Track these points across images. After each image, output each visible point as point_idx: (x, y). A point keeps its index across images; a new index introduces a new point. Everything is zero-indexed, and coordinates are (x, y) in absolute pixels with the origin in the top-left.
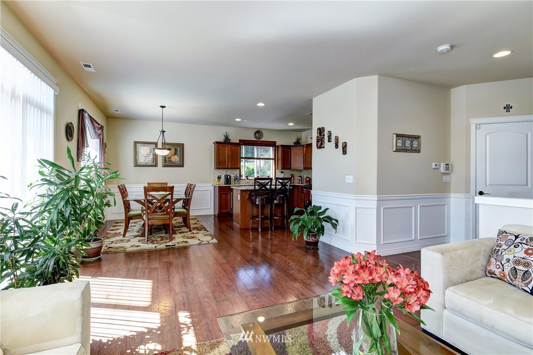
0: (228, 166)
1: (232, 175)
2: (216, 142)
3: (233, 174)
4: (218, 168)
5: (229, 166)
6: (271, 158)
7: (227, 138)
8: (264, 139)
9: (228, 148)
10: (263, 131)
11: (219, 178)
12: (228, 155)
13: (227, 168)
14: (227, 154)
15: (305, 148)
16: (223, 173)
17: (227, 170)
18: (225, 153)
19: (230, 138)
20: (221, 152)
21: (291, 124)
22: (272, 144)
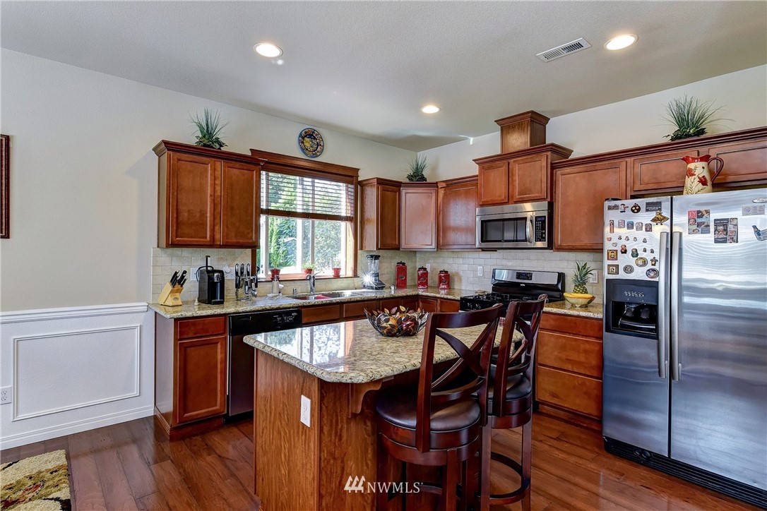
0: (213, 237)
1: (226, 269)
2: (166, 143)
3: (229, 264)
4: (172, 245)
5: (219, 237)
6: (343, 214)
7: (208, 133)
8: (329, 156)
9: (214, 170)
10: (324, 133)
11: (178, 281)
12: (213, 196)
13: (212, 245)
14: (209, 191)
15: (442, 192)
16: (192, 263)
17: (208, 251)
18: (202, 190)
19: (221, 136)
20: (186, 182)
21: (431, 109)
22: (346, 175)
